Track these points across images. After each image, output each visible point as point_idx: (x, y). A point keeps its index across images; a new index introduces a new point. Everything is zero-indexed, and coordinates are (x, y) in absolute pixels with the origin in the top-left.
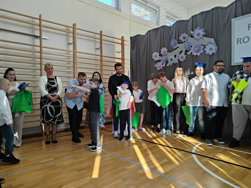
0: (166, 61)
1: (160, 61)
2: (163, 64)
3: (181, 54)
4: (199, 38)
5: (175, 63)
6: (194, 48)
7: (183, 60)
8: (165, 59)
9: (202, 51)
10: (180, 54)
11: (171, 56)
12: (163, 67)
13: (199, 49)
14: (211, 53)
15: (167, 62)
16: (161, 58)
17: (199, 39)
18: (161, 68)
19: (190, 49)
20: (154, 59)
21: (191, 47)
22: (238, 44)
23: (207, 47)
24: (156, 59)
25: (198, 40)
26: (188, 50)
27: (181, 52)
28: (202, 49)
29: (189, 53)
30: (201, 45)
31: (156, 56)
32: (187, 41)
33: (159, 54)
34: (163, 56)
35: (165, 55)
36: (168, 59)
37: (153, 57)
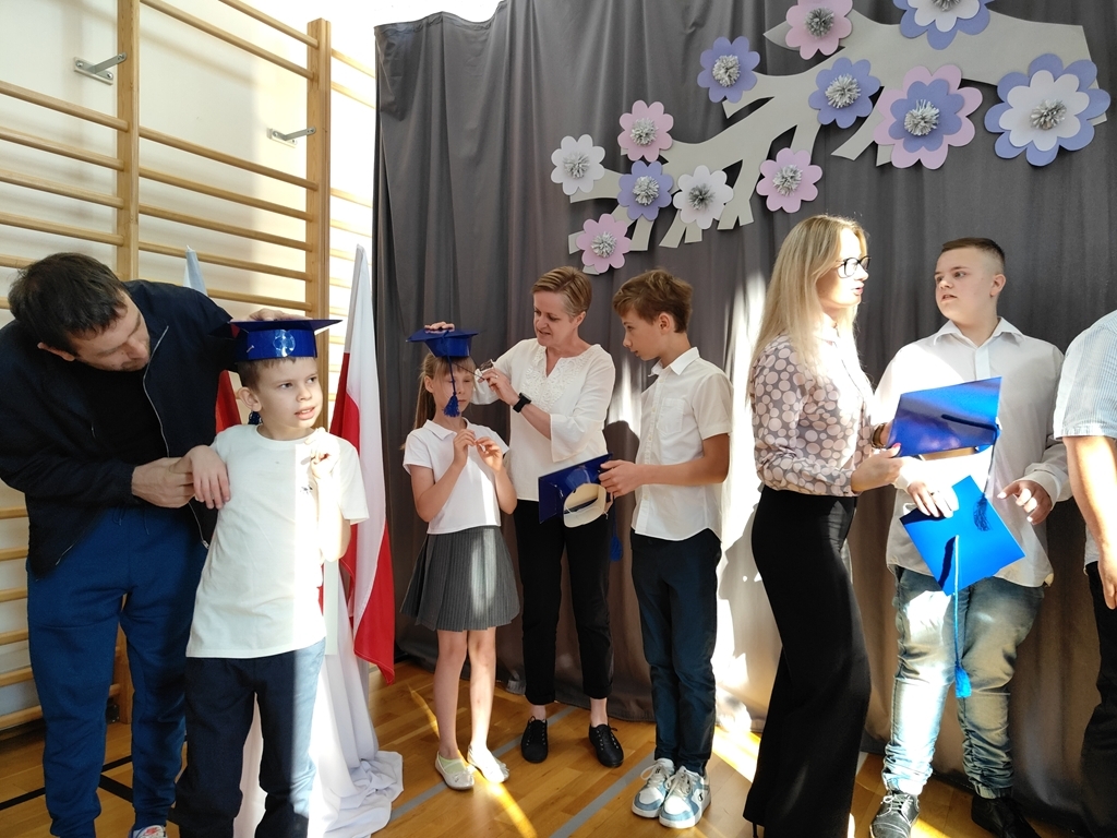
0: (661, 210)
1: (608, 205)
2: (630, 233)
3: (782, 154)
4: (946, 22)
5: (727, 224)
6: (901, 108)
7: (792, 206)
8: (653, 190)
9: (965, 134)
10: (771, 156)
11: (701, 169)
12: (631, 255)
13: (939, 116)
14: (1045, 146)
15: (669, 213)
16: (622, 182)
17: (952, 33)
18: (619, 263)
19: (860, 121)
20: (567, 191)
21: (874, 98)
23: (1013, 95)
24: (578, 190)
25: (939, 40)
26: (844, 123)
27: (786, 139)
28: (963, 114)
29: (851, 149)
30: (965, 83)
31: (578, 170)
32: (840, 48)
33: (600, 153)
34: (637, 167)
35: (648, 164)
36: (673, 196)
37: (556, 177)
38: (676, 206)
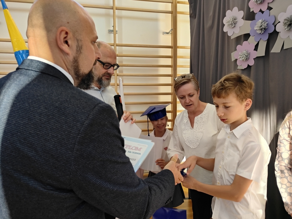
0: (270, 34)
1: (247, 36)
8: (264, 25)
12: (257, 59)
15: (273, 36)
16: (251, 25)
18: (252, 63)
20: (229, 34)
35: (263, 12)
36: (275, 26)
38: (277, 30)
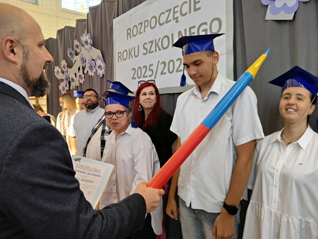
1: (63, 80)
2: (66, 86)
4: (88, 48)
5: (77, 86)
7: (82, 83)
8: (67, 77)
9: (94, 71)
10: (79, 72)
11: (72, 74)
13: (91, 66)
14: (101, 74)
16: (63, 76)
19: (85, 66)
20: (57, 77)
21: (85, 61)
22: (118, 62)
23: (96, 63)
25: (88, 51)
26: (84, 66)
27: (79, 69)
28: (94, 66)
29: (85, 72)
30: (93, 60)
31: (58, 73)
32: (81, 51)
33: (60, 70)
34: (65, 72)
36: (70, 79)
37: (56, 74)
38: (70, 81)
